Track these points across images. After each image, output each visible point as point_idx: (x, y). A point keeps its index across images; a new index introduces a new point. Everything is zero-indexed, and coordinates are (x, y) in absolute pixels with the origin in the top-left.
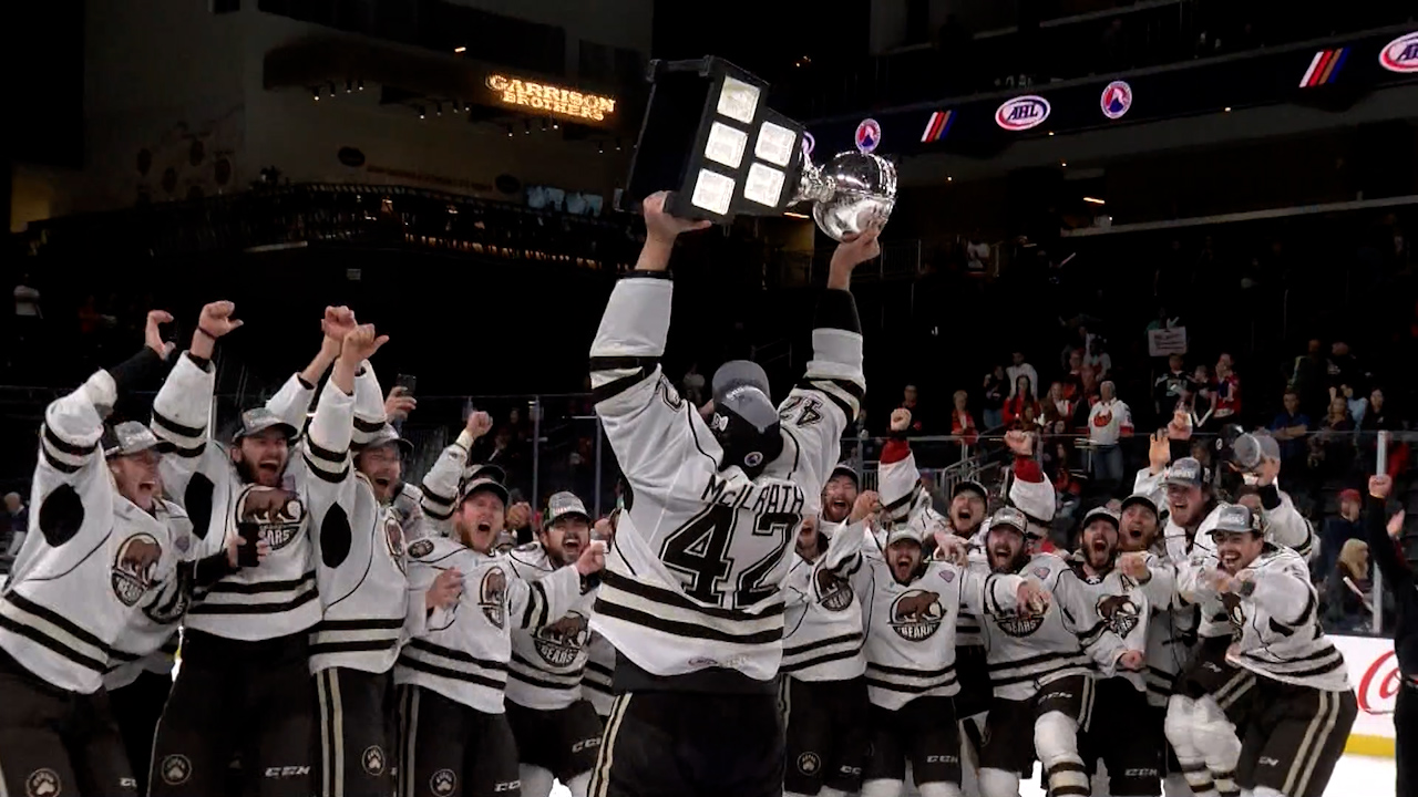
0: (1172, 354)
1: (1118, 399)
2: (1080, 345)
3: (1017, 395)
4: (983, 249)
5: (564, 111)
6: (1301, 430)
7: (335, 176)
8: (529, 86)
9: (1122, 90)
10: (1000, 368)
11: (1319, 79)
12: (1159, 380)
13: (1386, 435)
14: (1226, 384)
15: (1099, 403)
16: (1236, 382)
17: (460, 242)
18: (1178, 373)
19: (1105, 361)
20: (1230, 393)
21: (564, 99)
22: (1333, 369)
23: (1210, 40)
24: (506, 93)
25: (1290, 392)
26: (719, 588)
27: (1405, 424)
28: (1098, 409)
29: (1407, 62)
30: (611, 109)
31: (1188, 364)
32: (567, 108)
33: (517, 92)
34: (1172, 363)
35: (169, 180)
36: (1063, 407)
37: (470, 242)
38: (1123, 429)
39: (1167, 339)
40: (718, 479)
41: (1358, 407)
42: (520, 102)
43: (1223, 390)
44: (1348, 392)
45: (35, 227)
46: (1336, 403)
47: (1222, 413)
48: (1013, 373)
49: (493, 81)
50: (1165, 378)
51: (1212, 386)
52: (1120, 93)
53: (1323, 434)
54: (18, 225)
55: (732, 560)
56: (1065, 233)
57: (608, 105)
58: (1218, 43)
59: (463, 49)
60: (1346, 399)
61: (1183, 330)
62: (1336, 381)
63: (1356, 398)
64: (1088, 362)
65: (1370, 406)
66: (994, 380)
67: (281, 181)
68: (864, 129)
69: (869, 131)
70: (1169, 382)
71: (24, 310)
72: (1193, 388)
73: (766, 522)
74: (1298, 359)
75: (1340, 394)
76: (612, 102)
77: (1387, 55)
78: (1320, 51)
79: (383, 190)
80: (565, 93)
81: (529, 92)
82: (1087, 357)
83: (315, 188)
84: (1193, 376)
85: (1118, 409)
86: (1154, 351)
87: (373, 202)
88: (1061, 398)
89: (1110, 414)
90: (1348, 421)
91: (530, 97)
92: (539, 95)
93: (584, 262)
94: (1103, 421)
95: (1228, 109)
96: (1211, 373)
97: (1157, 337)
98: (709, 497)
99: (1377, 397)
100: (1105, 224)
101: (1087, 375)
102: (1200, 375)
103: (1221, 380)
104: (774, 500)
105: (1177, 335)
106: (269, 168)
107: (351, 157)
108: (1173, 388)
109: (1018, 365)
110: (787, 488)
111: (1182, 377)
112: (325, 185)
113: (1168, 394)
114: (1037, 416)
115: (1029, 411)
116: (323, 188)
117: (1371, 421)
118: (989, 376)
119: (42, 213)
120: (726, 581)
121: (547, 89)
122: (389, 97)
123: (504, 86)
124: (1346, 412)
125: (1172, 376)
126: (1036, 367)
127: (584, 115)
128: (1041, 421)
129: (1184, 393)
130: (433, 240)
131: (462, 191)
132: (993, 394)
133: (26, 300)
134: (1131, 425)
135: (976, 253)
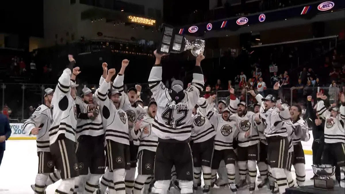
0: (274, 72)
1: (263, 82)
2: (255, 70)
3: (242, 81)
4: (234, 50)
5: (145, 23)
6: (302, 87)
7: (96, 38)
8: (137, 18)
9: (264, 16)
10: (238, 75)
11: (305, 12)
12: (272, 78)
13: (320, 88)
14: (286, 78)
15: (259, 83)
16: (288, 77)
17: (123, 52)
18: (276, 76)
19: (260, 73)
20: (287, 80)
21: (145, 20)
22: (309, 74)
23: (282, 5)
24: (132, 20)
25: (300, 79)
26: (172, 123)
27: (324, 85)
28: (259, 84)
29: (324, 9)
30: (155, 22)
31: (278, 74)
32: (145, 22)
33: (135, 19)
34: (275, 74)
35: (62, 40)
36: (252, 84)
37: (125, 51)
38: (264, 88)
39: (273, 68)
40: (168, 104)
41: (314, 82)
42: (135, 21)
43: (286, 79)
44: (311, 79)
45: (34, 51)
46: (309, 81)
47: (285, 84)
48: (241, 76)
49: (129, 17)
50: (273, 77)
51: (283, 78)
52: (263, 16)
53: (306, 88)
54: (31, 50)
55: (174, 118)
56: (252, 47)
57: (154, 21)
58: (283, 5)
59: (123, 10)
60: (311, 80)
61: (277, 67)
62: (309, 76)
63: (313, 80)
64: (257, 74)
65: (316, 82)
66: (237, 78)
67: (85, 39)
68: (209, 25)
69: (210, 26)
70: (274, 78)
71: (32, 68)
72: (279, 79)
73: (180, 111)
74: (301, 72)
75: (310, 79)
76: (155, 21)
77: (319, 7)
78: (305, 6)
79: (107, 41)
80: (145, 19)
81: (137, 19)
82: (257, 73)
83: (92, 41)
84: (279, 76)
85: (263, 84)
86: (271, 71)
87: (105, 43)
88: (251, 82)
89: (262, 85)
90: (311, 85)
91: (137, 20)
92: (139, 20)
93: (150, 55)
94: (260, 86)
95: (286, 19)
96: (283, 76)
97: (271, 68)
98: (167, 107)
99: (318, 80)
100: (260, 45)
101: (257, 77)
102: (281, 76)
103: (285, 77)
104: (180, 107)
105: (275, 68)
106: (83, 36)
107: (100, 34)
108: (275, 79)
109: (242, 75)
110: (183, 105)
111: (277, 77)
112: (95, 40)
113: (274, 80)
114: (246, 86)
115: (244, 85)
116: (94, 41)
117: (317, 85)
118: (236, 77)
119: (36, 47)
120: (173, 122)
121: (141, 18)
122: (108, 21)
123: (132, 18)
124: (311, 83)
125: (274, 76)
126: (246, 76)
127: (149, 24)
128: (247, 86)
129: (277, 80)
130: (117, 51)
131: (123, 41)
132: (237, 81)
133: (33, 66)
134: (266, 87)
135: (233, 51)
